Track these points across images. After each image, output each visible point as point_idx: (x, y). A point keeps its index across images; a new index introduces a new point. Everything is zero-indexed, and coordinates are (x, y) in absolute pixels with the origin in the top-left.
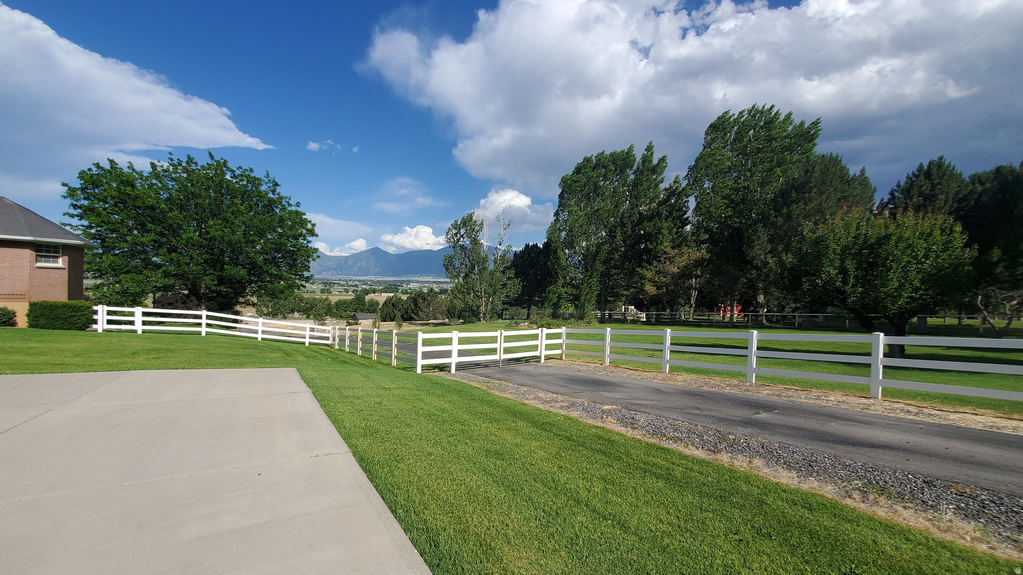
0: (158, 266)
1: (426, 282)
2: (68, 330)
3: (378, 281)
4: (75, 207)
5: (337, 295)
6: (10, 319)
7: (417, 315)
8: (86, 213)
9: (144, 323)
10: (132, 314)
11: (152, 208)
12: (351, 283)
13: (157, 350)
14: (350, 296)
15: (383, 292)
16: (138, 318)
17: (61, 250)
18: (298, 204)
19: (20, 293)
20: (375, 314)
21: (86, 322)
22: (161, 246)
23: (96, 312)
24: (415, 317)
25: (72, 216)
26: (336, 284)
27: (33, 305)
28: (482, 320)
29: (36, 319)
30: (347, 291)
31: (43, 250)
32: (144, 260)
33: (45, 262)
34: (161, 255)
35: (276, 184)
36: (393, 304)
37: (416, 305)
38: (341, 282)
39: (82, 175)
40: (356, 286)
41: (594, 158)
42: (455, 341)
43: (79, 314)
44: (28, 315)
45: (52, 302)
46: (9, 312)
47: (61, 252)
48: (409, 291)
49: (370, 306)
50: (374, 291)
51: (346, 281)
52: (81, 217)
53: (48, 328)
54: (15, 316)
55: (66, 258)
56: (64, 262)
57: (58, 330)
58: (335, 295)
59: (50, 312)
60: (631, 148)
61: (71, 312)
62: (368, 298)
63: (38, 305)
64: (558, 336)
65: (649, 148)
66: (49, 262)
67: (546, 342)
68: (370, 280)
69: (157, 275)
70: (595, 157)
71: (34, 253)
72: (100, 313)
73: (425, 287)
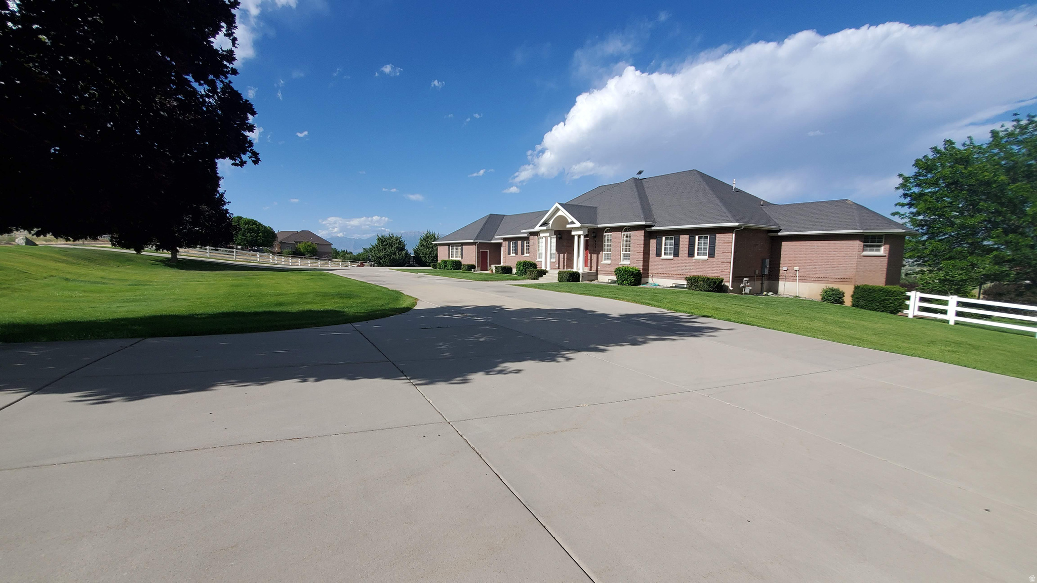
0: (989, 250)
2: (881, 312)
4: (905, 195)
6: (840, 298)
8: (915, 200)
9: (959, 314)
11: (988, 183)
13: (959, 344)
16: (952, 308)
17: (884, 239)
19: (848, 278)
21: (898, 306)
22: (995, 225)
23: (908, 298)
25: (903, 205)
27: (857, 288)
29: (857, 300)
31: (871, 240)
32: (971, 244)
33: (871, 250)
34: (994, 238)
39: (917, 163)
43: (893, 298)
44: (852, 296)
45: (871, 286)
46: (840, 293)
47: (883, 242)
52: (910, 205)
53: (865, 309)
54: (844, 296)
55: (887, 246)
56: (885, 250)
57: (873, 311)
59: (868, 295)
61: (886, 296)
63: (860, 288)
66: (872, 250)
69: (984, 261)
71: (862, 244)
72: (912, 299)
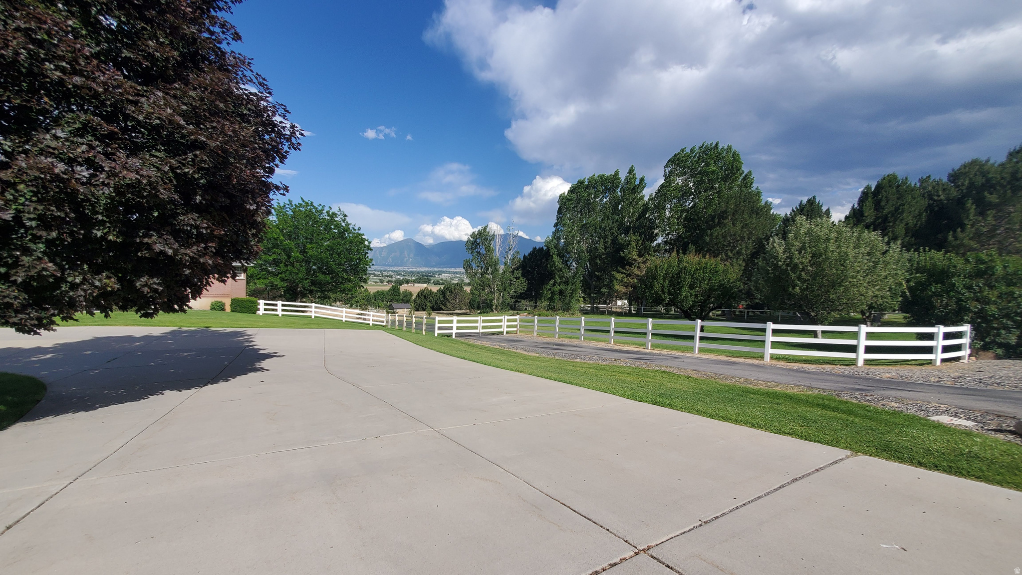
1: (456, 273)
3: (411, 271)
5: (373, 285)
6: (223, 307)
7: (445, 305)
9: (282, 310)
10: (276, 305)
12: (385, 273)
14: (387, 287)
15: (415, 283)
16: (279, 308)
18: (359, 228)
19: (227, 293)
20: (409, 304)
21: (254, 309)
23: (259, 304)
24: (443, 307)
26: (371, 274)
27: (232, 300)
28: (494, 310)
29: (234, 307)
30: (382, 281)
35: (345, 216)
36: (425, 296)
37: (444, 297)
38: (376, 273)
40: (390, 276)
41: (586, 180)
42: (455, 322)
43: (252, 305)
44: (230, 305)
45: (239, 298)
48: (441, 281)
49: (404, 297)
50: (407, 282)
51: (381, 271)
53: (237, 312)
54: (225, 306)
55: (245, 274)
56: (244, 276)
58: (371, 285)
59: (239, 304)
60: (617, 173)
61: (248, 304)
62: (403, 288)
63: (234, 300)
64: (515, 320)
65: (631, 171)
67: (507, 323)
68: (404, 271)
70: (588, 179)
72: (261, 304)
73: (456, 277)
